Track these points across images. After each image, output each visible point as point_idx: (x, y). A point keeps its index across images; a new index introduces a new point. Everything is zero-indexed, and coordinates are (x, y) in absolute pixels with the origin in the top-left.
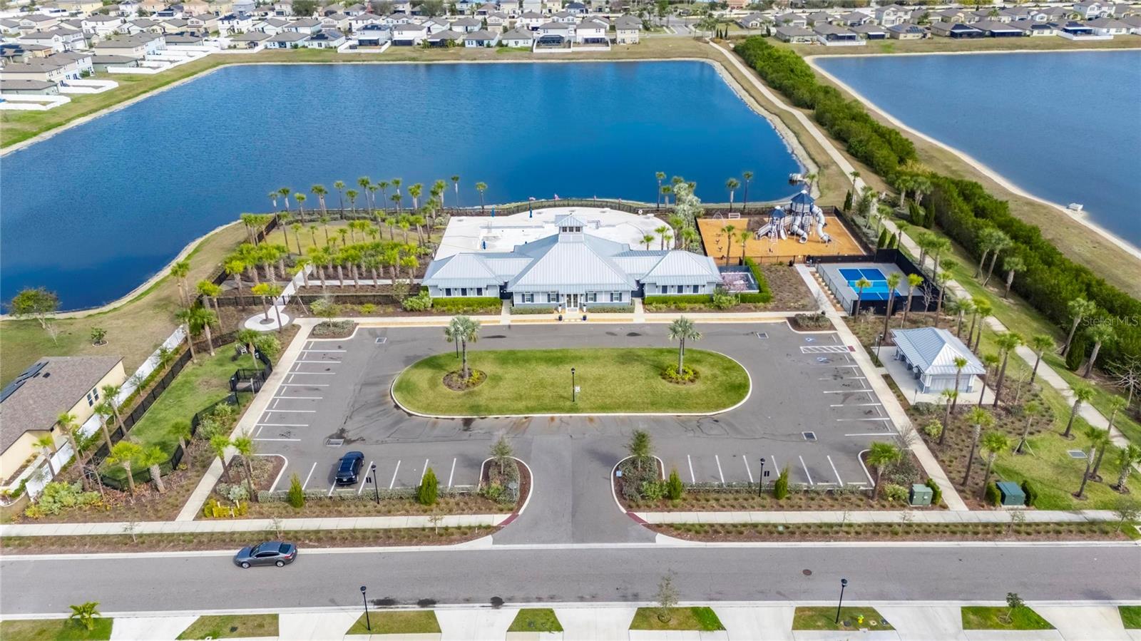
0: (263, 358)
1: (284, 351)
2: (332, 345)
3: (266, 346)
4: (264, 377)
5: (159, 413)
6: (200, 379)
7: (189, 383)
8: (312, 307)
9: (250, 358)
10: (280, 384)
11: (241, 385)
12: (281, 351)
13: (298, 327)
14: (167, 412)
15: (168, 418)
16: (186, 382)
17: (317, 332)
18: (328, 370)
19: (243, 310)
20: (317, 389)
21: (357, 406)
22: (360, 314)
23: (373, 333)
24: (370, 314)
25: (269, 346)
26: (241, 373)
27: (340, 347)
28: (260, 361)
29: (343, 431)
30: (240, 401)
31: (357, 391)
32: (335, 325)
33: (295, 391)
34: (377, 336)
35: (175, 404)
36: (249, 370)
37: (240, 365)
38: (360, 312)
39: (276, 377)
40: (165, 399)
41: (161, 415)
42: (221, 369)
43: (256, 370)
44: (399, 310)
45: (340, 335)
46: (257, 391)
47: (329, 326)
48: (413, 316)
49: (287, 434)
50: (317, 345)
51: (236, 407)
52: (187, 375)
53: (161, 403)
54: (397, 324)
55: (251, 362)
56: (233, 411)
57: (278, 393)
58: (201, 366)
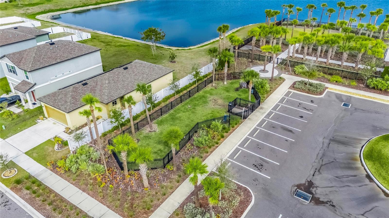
0: (256, 95)
1: (271, 93)
2: (306, 98)
3: (260, 87)
4: (253, 108)
5: (178, 113)
6: (212, 97)
7: (204, 97)
8: (295, 69)
9: (247, 92)
10: (263, 117)
11: (236, 110)
12: (269, 93)
13: (284, 80)
14: (184, 114)
15: (182, 118)
16: (203, 97)
17: (297, 86)
18: (302, 117)
19: (252, 62)
20: (291, 131)
21: (326, 160)
22: (329, 81)
23: (339, 97)
24: (337, 83)
25: (262, 87)
26: (238, 100)
27: (312, 101)
28: (253, 96)
29: (311, 184)
30: (231, 122)
31: (326, 145)
32: (311, 85)
33: (273, 127)
34: (342, 101)
35: (190, 110)
36: (244, 100)
37: (239, 95)
38: (329, 80)
39: (261, 110)
40: (186, 104)
41: (179, 115)
42: (227, 94)
43: (249, 101)
44: (362, 85)
45: (313, 93)
46: (245, 118)
47: (306, 84)
48: (374, 92)
49: (259, 166)
50: (294, 95)
51: (226, 126)
52: (206, 92)
53: (183, 106)
54: (360, 95)
55: (247, 95)
56: (224, 128)
57: (260, 125)
58: (216, 88)
